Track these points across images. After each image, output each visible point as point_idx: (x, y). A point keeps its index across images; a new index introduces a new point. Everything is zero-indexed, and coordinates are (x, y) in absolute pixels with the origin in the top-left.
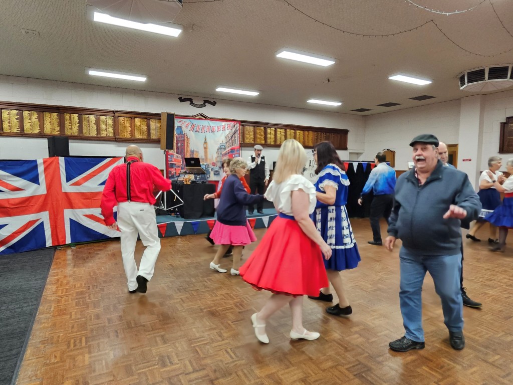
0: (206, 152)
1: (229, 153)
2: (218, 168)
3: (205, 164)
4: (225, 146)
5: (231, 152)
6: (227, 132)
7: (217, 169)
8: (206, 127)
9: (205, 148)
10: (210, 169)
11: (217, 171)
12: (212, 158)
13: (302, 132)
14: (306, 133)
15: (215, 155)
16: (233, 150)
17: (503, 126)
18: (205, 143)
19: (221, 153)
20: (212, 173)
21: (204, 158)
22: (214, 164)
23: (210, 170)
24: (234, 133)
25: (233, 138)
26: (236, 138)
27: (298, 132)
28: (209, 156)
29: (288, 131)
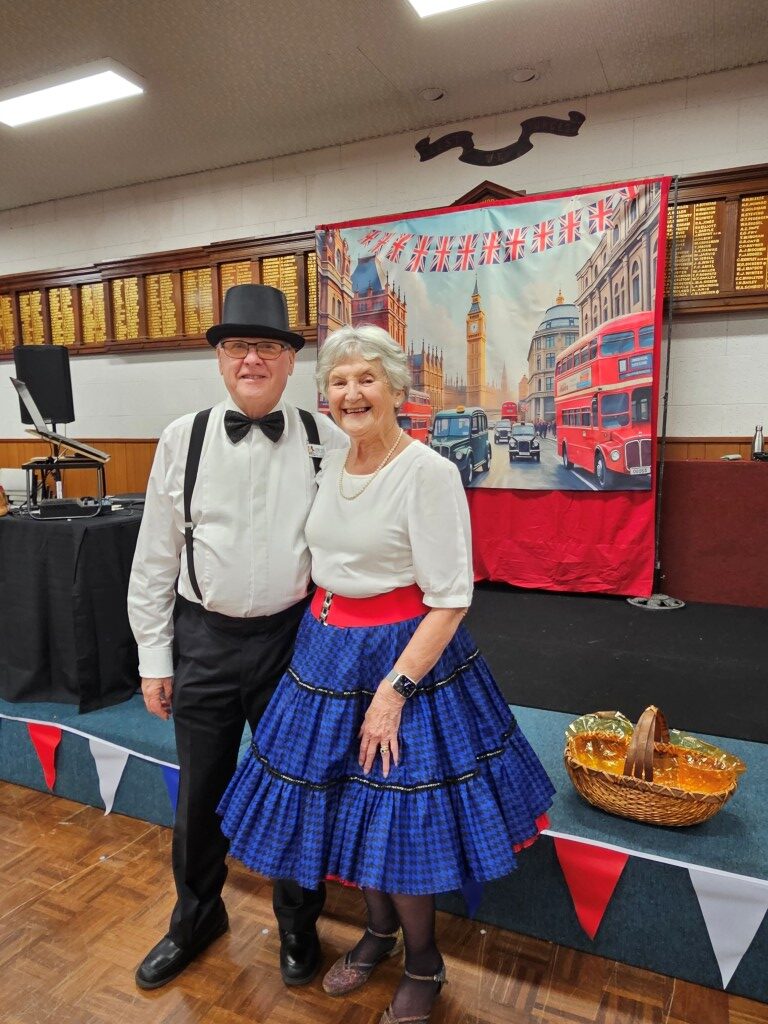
0: (474, 358)
1: (594, 352)
2: (529, 429)
3: (469, 411)
4: (571, 320)
5: (609, 345)
6: (588, 246)
7: (526, 433)
8: (480, 240)
9: (474, 339)
10: (491, 434)
11: (524, 446)
12: (504, 386)
15: (519, 369)
16: (616, 338)
18: (475, 315)
19: (551, 359)
20: (500, 456)
21: (466, 383)
22: (511, 412)
23: (491, 440)
24: (631, 246)
25: (623, 273)
26: (642, 272)
28: (489, 377)
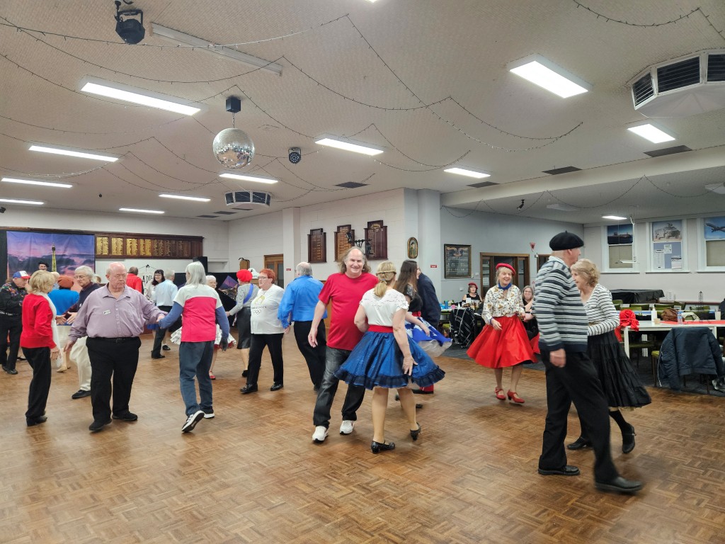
13: (135, 241)
14: (142, 241)
17: (310, 236)
27: (129, 241)
29: (114, 240)
